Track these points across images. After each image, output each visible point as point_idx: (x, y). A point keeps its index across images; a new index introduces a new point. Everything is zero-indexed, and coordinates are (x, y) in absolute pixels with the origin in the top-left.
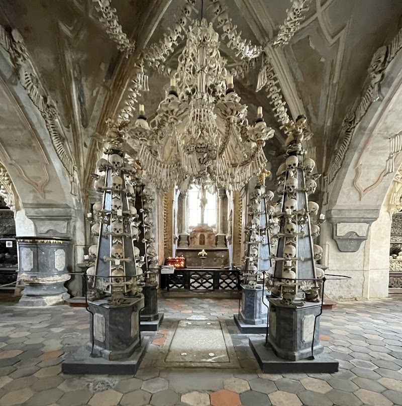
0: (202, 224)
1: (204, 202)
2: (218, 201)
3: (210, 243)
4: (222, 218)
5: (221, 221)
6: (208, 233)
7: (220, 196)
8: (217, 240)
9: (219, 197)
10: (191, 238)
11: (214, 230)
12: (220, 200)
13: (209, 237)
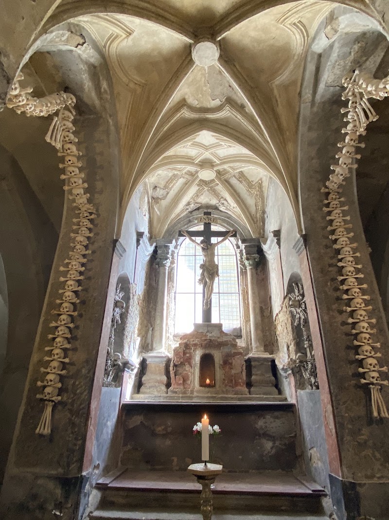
0: (208, 326)
1: (210, 271)
2: (243, 273)
3: (231, 381)
4: (258, 310)
5: (255, 318)
6: (226, 350)
7: (248, 259)
8: (249, 374)
9: (247, 263)
10: (175, 366)
11: (241, 343)
12: (248, 268)
13: (226, 363)
